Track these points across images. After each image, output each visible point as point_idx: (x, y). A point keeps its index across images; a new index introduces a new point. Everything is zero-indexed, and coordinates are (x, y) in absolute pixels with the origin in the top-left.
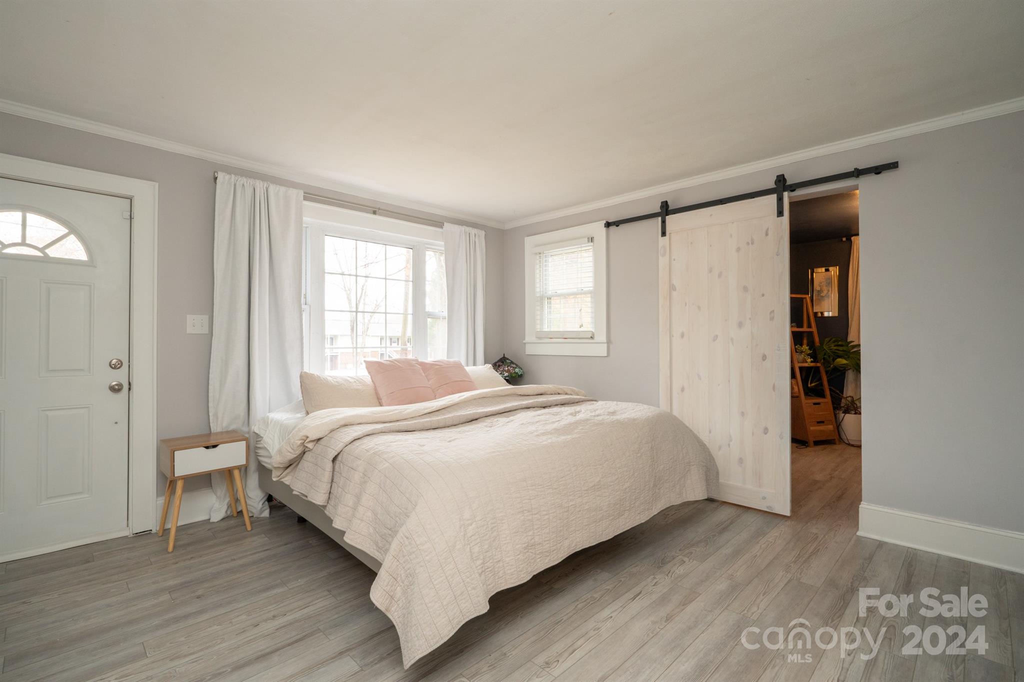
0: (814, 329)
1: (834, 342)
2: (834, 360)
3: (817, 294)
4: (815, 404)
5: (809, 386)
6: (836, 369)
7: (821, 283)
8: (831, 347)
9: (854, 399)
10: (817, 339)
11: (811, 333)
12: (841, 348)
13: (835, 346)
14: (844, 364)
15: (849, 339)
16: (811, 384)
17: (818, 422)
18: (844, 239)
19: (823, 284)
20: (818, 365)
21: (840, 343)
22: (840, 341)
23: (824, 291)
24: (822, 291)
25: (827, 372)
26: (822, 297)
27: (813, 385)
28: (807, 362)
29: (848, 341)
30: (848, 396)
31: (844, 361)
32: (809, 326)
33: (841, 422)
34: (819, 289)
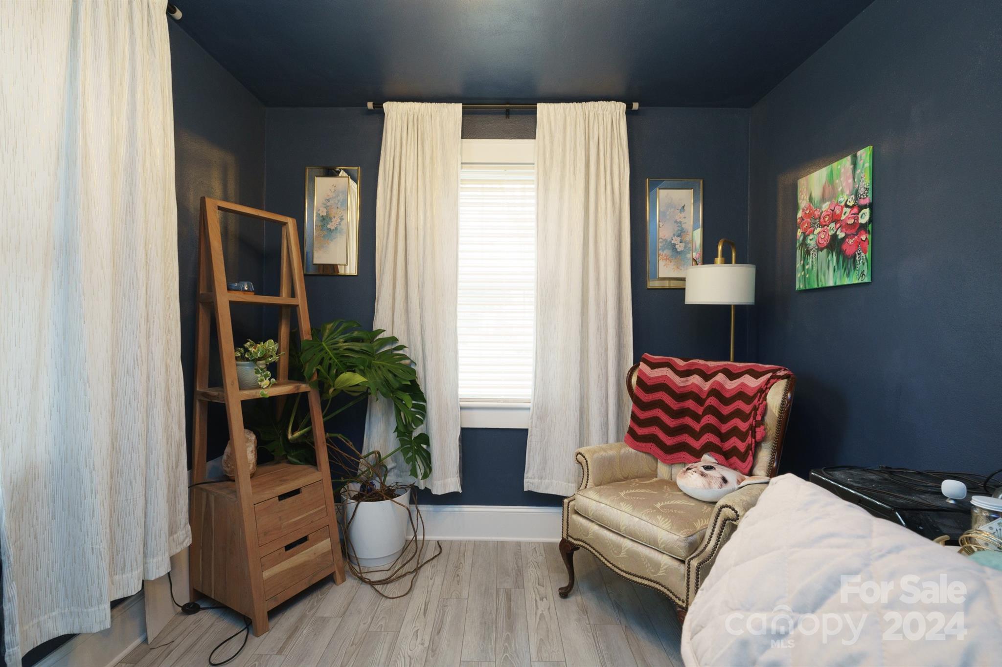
0: (301, 300)
1: (344, 332)
2: (338, 374)
3: (319, 224)
4: (282, 497)
5: (290, 437)
6: (344, 396)
7: (328, 201)
8: (337, 343)
9: (383, 456)
10: (305, 324)
11: (294, 308)
12: (357, 346)
13: (345, 342)
14: (357, 385)
15: (376, 326)
16: (293, 433)
17: (288, 548)
18: (370, 105)
19: (331, 202)
20: (304, 387)
21: (356, 334)
22: (356, 329)
23: (333, 220)
24: (331, 219)
25: (323, 405)
26: (330, 230)
27: (297, 434)
28: (260, 387)
29: (375, 329)
30: (371, 451)
31: (358, 379)
32: (293, 294)
33: (350, 522)
34: (325, 214)
